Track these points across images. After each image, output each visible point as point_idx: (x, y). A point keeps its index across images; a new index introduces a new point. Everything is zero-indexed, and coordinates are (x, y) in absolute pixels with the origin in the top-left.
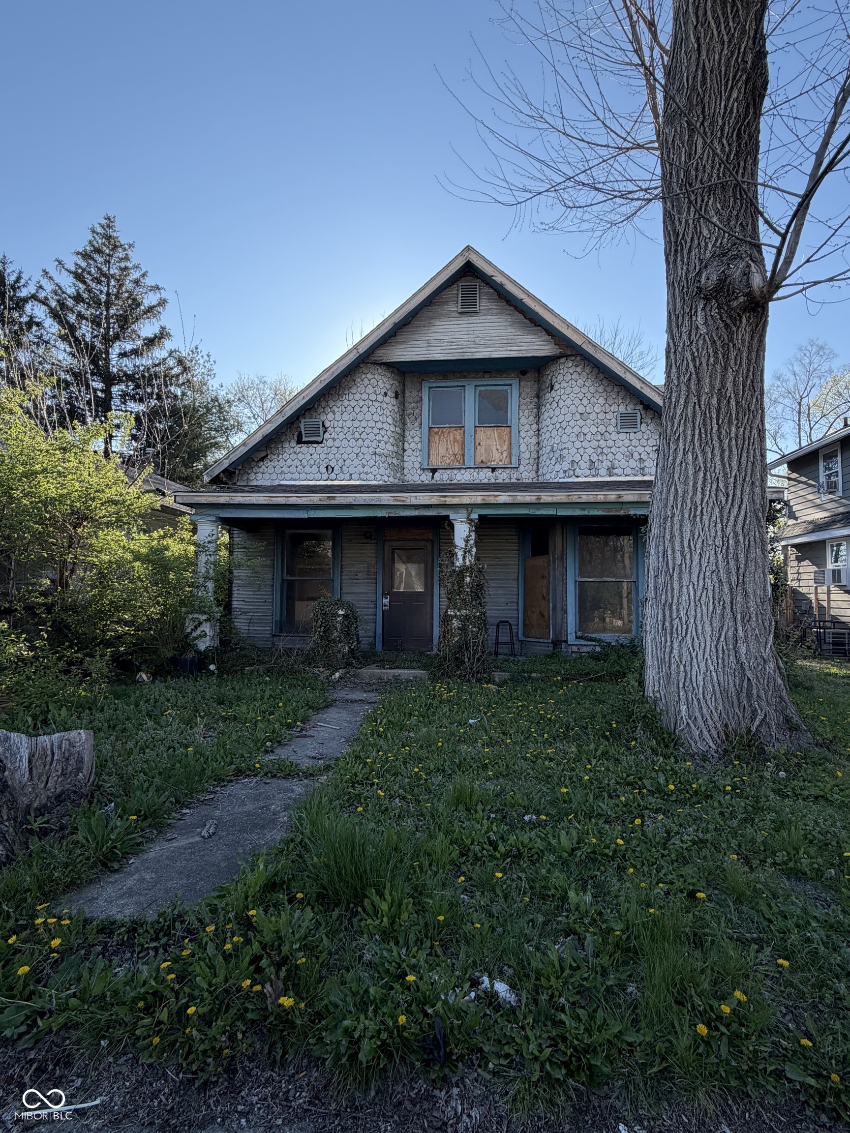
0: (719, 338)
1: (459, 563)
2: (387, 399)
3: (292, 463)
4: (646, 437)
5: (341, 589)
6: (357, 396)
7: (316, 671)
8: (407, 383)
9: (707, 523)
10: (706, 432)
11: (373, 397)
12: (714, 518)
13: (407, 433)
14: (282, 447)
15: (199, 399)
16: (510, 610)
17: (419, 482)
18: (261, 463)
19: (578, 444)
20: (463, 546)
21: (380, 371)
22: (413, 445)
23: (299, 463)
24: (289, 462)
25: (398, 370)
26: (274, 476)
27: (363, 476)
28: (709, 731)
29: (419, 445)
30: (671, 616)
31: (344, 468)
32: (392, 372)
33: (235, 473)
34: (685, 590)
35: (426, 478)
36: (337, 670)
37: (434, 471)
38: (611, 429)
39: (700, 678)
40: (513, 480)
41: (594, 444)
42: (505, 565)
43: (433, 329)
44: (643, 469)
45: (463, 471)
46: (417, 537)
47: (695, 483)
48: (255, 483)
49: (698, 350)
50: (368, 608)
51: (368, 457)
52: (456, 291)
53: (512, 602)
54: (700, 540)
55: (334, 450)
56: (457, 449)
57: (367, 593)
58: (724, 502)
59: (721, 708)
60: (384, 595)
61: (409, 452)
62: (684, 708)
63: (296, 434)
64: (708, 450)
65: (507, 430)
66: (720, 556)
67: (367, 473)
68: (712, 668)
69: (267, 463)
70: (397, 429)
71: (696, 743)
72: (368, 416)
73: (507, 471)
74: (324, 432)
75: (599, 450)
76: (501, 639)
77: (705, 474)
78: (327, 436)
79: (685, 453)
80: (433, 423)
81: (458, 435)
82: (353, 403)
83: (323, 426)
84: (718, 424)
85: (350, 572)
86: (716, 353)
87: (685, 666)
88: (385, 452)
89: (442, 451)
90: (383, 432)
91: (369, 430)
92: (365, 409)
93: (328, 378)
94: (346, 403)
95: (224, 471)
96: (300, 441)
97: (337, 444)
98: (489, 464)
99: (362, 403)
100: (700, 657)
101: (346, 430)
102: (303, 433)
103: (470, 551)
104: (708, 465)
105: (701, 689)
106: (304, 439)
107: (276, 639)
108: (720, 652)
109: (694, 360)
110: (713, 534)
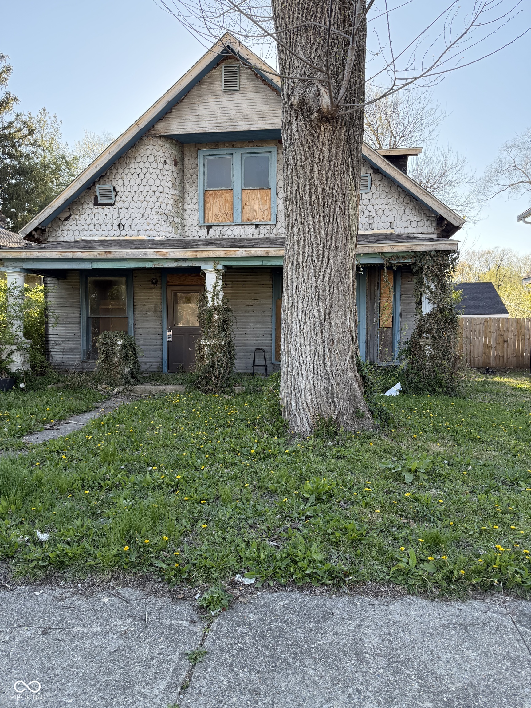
0: (307, 142)
1: (209, 304)
2: (167, 167)
3: (90, 222)
4: (375, 197)
5: (134, 325)
6: (141, 165)
7: (99, 387)
8: (185, 152)
9: (306, 277)
10: (304, 211)
11: (154, 165)
12: (311, 273)
13: (186, 195)
14: (82, 208)
16: (265, 340)
17: (197, 237)
18: (66, 222)
20: (212, 291)
21: (160, 142)
22: (192, 206)
23: (96, 222)
24: (89, 221)
25: (176, 141)
26: (77, 233)
27: (148, 233)
28: (307, 419)
29: (197, 205)
30: (288, 342)
31: (133, 226)
32: (171, 143)
33: (45, 231)
34: (294, 324)
35: (202, 234)
36: (117, 386)
37: (209, 227)
39: (303, 384)
40: (273, 236)
42: (262, 305)
43: (202, 106)
44: (371, 224)
45: (232, 228)
46: (193, 283)
48: (62, 239)
49: (295, 150)
50: (156, 340)
51: (152, 216)
52: (220, 72)
53: (267, 334)
54: (303, 289)
55: (124, 211)
56: (227, 208)
57: (155, 328)
58: (316, 262)
59: (315, 403)
60: (168, 329)
61: (188, 212)
62: (293, 404)
63: (93, 197)
64: (306, 224)
65: (268, 191)
66: (314, 300)
67: (151, 230)
68: (310, 377)
69: (70, 221)
70: (177, 192)
71: (298, 426)
72: (151, 182)
73: (267, 227)
74: (116, 196)
76: (257, 363)
77: (305, 242)
78: (118, 198)
80: (208, 186)
81: (228, 196)
82: (138, 171)
83: (115, 190)
84: (310, 205)
85: (141, 311)
87: (294, 377)
88: (167, 212)
89: (216, 210)
90: (164, 195)
91: (151, 193)
92: (148, 175)
93: (115, 150)
94: (132, 171)
95: (36, 229)
96: (96, 204)
97: (127, 205)
98: (253, 222)
99: (146, 170)
100: (303, 369)
101: (133, 193)
102: (99, 196)
103: (217, 295)
104: (306, 236)
105: (303, 391)
106: (100, 202)
107: (85, 365)
108: (315, 366)
109: (293, 158)
110: (310, 285)
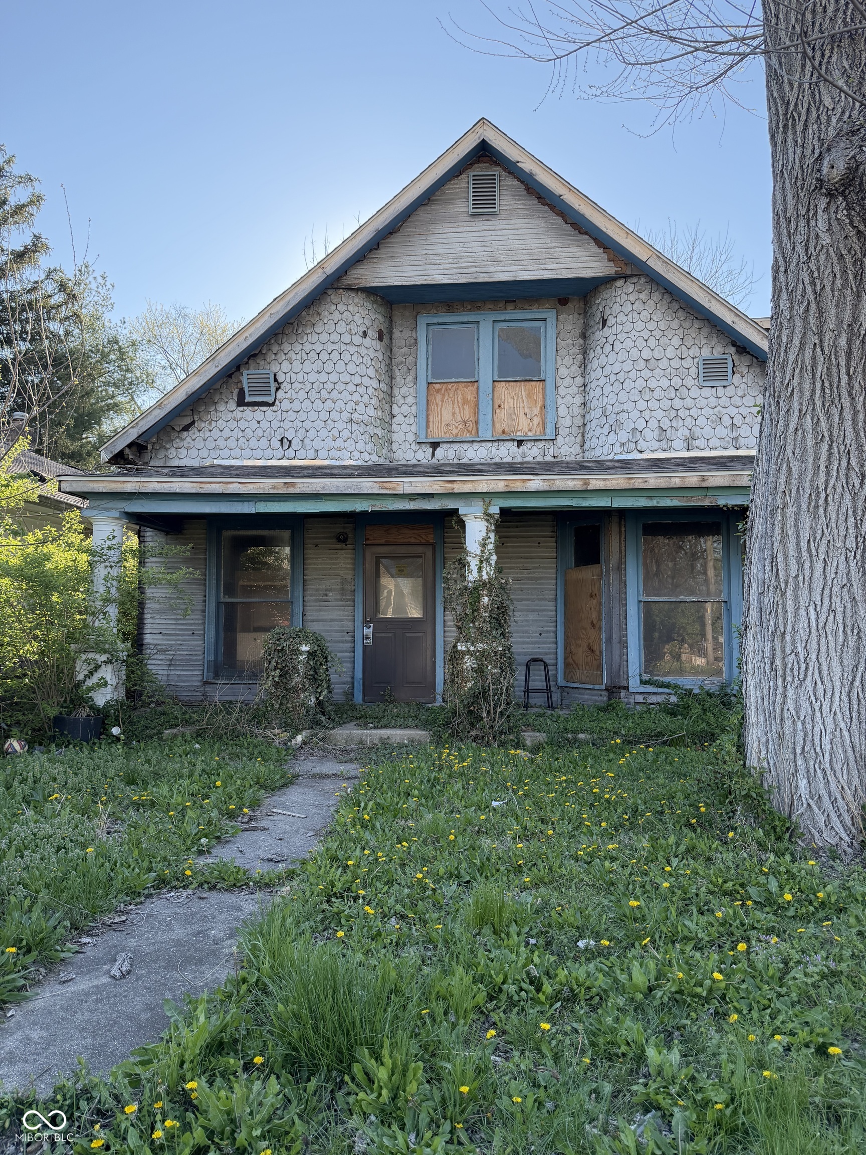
0: (849, 252)
1: (472, 576)
2: (367, 342)
3: (230, 434)
4: (740, 393)
5: (304, 615)
6: (324, 337)
7: (268, 733)
8: (395, 319)
9: (834, 517)
10: (831, 385)
11: (346, 338)
12: (844, 510)
13: (396, 391)
14: (216, 410)
15: (89, 341)
16: (545, 643)
17: (414, 462)
18: (185, 433)
19: (642, 405)
20: (479, 553)
21: (356, 300)
22: (405, 409)
23: (241, 434)
24: (227, 433)
25: (382, 298)
26: (204, 453)
27: (334, 453)
28: (839, 816)
29: (414, 407)
30: (783, 651)
31: (307, 441)
32: (375, 302)
33: (146, 448)
34: (802, 612)
35: (423, 455)
36: (298, 731)
37: (435, 445)
38: (689, 382)
39: (826, 740)
40: (549, 458)
41: (666, 404)
42: (537, 579)
43: (432, 239)
44: (736, 439)
45: (476, 446)
46: (413, 540)
47: (817, 459)
48: (176, 463)
49: (818, 269)
50: (342, 642)
51: (340, 425)
52: (464, 183)
53: (547, 632)
54: (824, 541)
55: (292, 415)
56: (467, 413)
57: (341, 621)
58: (857, 486)
59: (856, 782)
60: (365, 622)
61: (399, 419)
62: (803, 783)
63: (236, 392)
64: (835, 411)
65: (540, 384)
67: (339, 449)
69: (193, 432)
70: (382, 385)
72: (340, 366)
73: (539, 444)
74: (277, 389)
75: (673, 413)
76: (533, 685)
77: (830, 447)
78: (280, 394)
79: (801, 415)
80: (433, 377)
81: (469, 395)
82: (318, 347)
83: (276, 380)
85: (317, 590)
86: (844, 272)
87: (804, 723)
88: (365, 418)
89: (447, 416)
90: (361, 390)
91: (340, 386)
92: (335, 356)
93: (281, 310)
94: (308, 347)
95: (130, 446)
96: (241, 402)
97: (296, 406)
98: (513, 436)
99: (332, 347)
101: (309, 386)
102: (246, 390)
103: (488, 560)
105: (827, 756)
106: (248, 399)
107: (208, 688)
108: (855, 702)
109: (813, 283)
110: (842, 533)
